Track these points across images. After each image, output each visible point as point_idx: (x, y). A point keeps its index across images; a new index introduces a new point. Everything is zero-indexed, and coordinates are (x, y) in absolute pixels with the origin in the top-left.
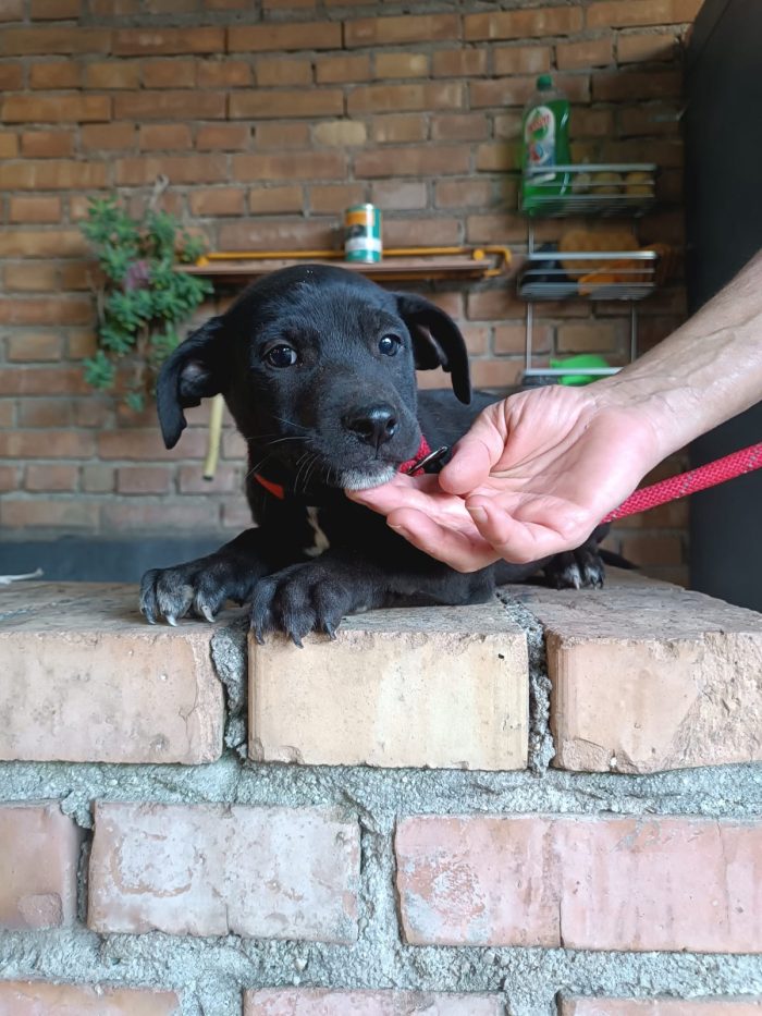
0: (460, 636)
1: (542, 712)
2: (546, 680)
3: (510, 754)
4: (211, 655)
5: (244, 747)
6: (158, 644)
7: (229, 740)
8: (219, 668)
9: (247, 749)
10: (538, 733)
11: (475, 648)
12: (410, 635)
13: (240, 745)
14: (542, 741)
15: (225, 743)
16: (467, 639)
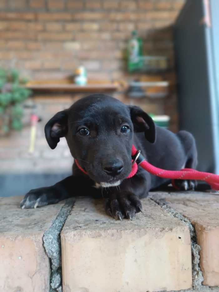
0: (160, 230)
1: (197, 261)
2: (198, 246)
3: (185, 282)
4: (43, 245)
5: (60, 288)
6: (17, 241)
7: (53, 285)
8: (47, 251)
9: (62, 289)
10: (196, 270)
11: (168, 235)
12: (138, 230)
13: (59, 287)
14: (198, 274)
15: (51, 287)
16: (164, 231)
